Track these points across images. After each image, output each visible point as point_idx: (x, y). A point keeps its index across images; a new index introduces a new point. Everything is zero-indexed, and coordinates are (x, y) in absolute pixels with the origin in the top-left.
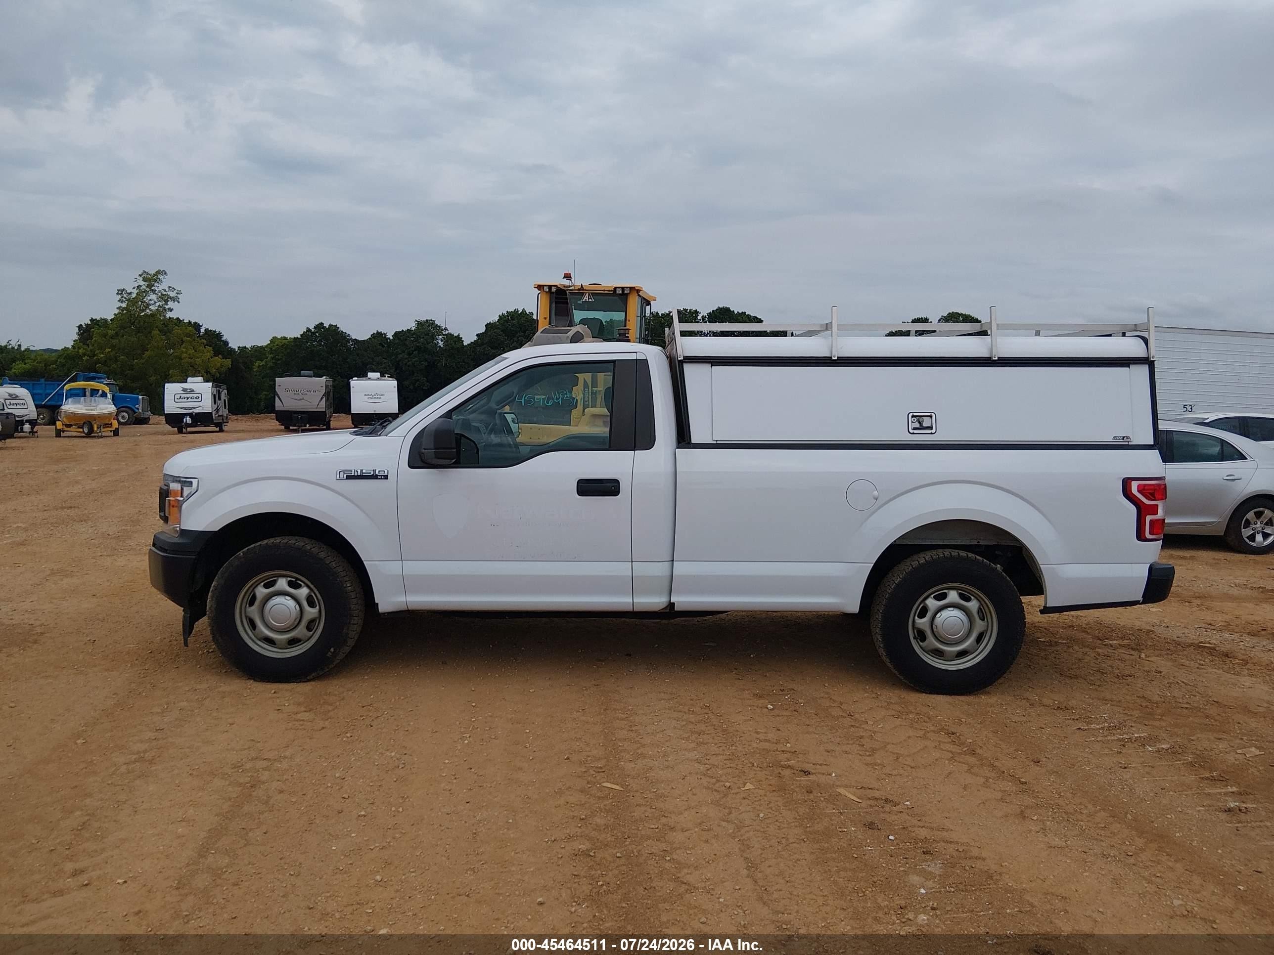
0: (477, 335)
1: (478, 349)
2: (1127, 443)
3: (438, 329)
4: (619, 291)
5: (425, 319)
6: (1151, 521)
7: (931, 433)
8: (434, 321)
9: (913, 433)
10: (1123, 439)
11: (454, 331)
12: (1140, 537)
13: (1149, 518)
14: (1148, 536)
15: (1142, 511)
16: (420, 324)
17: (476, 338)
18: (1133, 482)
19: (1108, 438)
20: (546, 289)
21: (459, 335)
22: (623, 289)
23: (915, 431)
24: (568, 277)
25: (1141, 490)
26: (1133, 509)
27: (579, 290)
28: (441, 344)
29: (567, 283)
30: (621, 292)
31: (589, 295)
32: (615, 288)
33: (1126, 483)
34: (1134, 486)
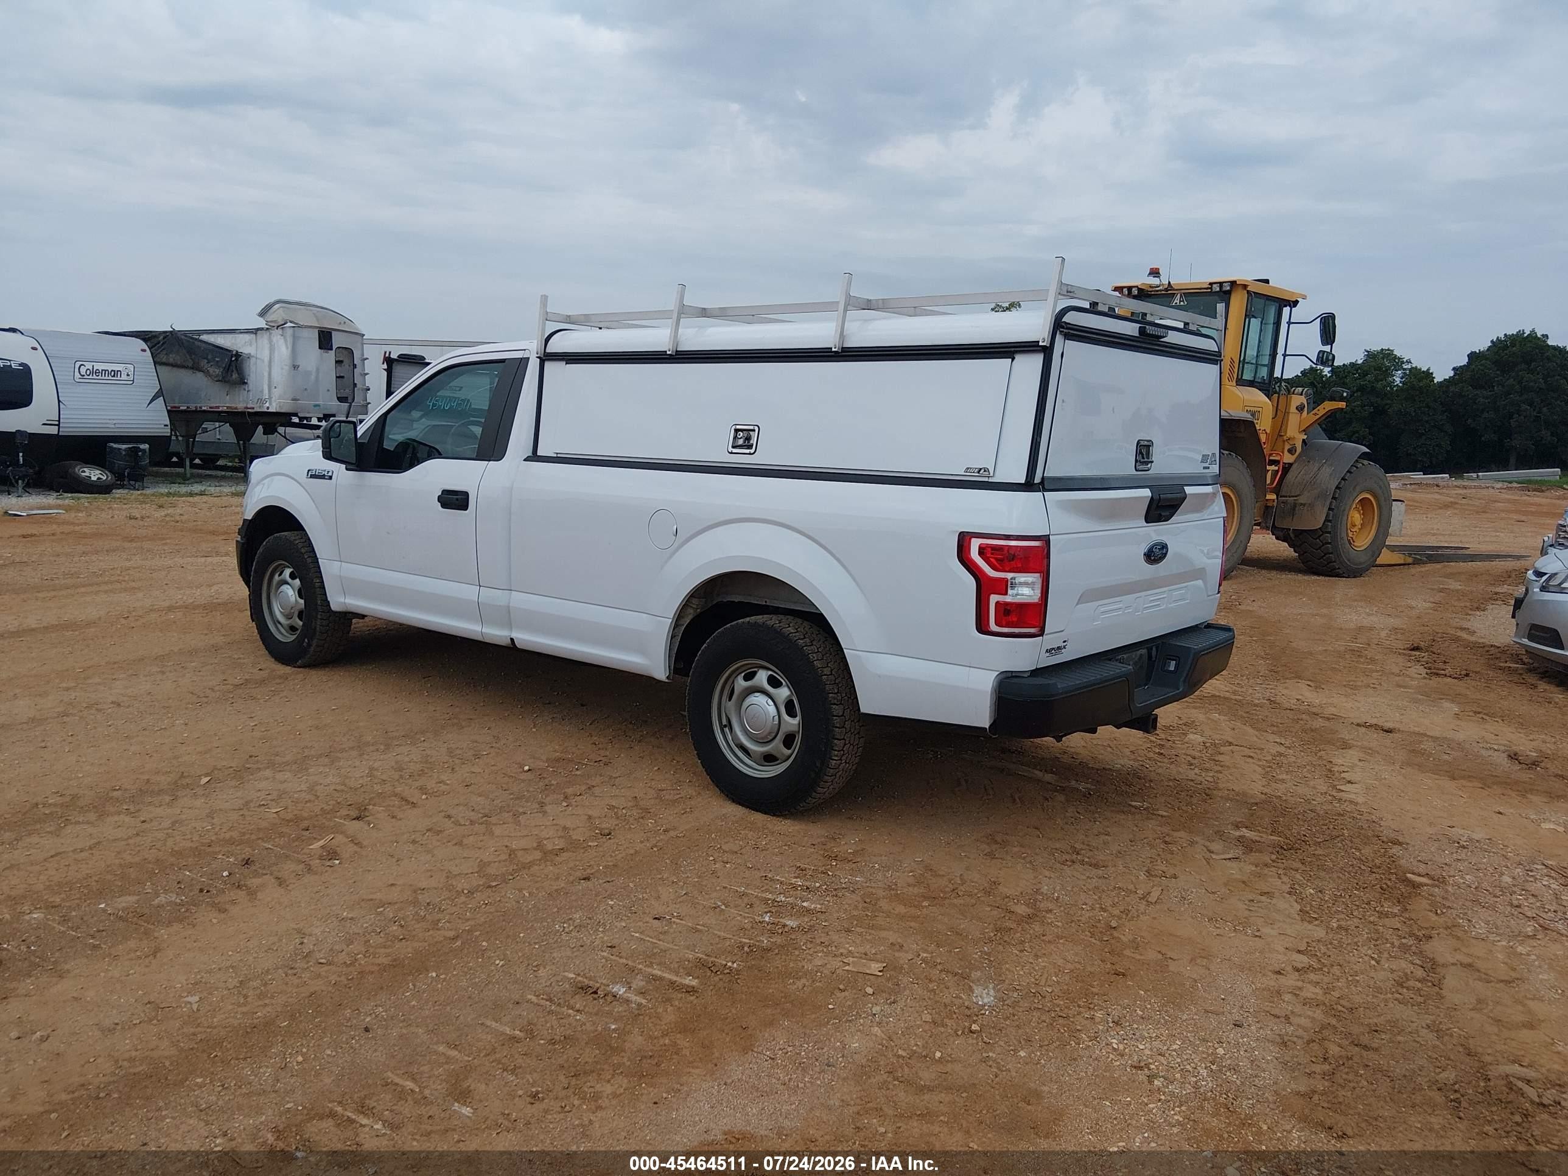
0: (1454, 369)
1: (1452, 389)
2: (986, 479)
3: (1398, 362)
4: (1216, 288)
5: (1379, 349)
6: (997, 603)
7: (750, 454)
8: (1392, 351)
9: (732, 453)
10: (979, 472)
11: (1421, 363)
12: (982, 627)
13: (994, 599)
14: (993, 627)
15: (985, 587)
16: (1370, 355)
17: (1452, 374)
18: (973, 540)
19: (956, 470)
20: (1125, 291)
21: (1428, 369)
22: (1221, 284)
23: (735, 451)
24: (1155, 273)
25: (982, 551)
26: (970, 582)
27: (1166, 290)
28: (1398, 380)
29: (1154, 281)
30: (1218, 289)
31: (1181, 296)
32: (1211, 284)
33: (964, 540)
34: (975, 544)
